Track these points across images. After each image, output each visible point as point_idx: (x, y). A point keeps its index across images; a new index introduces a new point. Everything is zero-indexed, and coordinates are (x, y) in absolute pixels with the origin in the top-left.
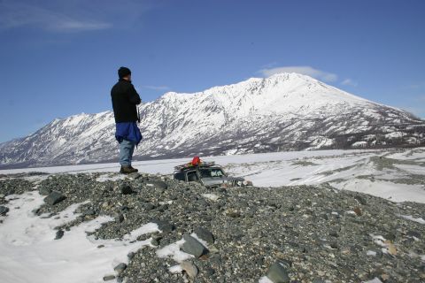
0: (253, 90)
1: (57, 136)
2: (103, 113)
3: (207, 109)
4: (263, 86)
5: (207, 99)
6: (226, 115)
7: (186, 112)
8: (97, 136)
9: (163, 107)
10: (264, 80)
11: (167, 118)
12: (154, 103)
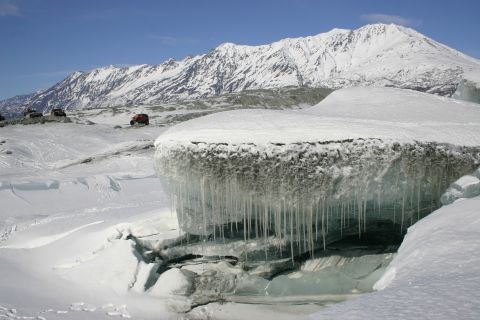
0: (336, 45)
1: (79, 94)
2: (137, 67)
3: (275, 67)
4: (350, 41)
5: (275, 55)
6: (300, 77)
7: (248, 71)
8: (131, 97)
9: (217, 63)
10: (352, 33)
11: (222, 77)
12: (206, 57)
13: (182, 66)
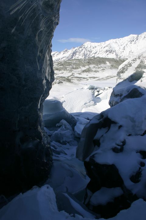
0: (131, 41)
3: (107, 51)
4: (137, 39)
5: (107, 46)
6: (117, 55)
7: (96, 53)
9: (84, 50)
10: (138, 36)
11: (86, 56)
12: (80, 48)
13: (70, 52)
